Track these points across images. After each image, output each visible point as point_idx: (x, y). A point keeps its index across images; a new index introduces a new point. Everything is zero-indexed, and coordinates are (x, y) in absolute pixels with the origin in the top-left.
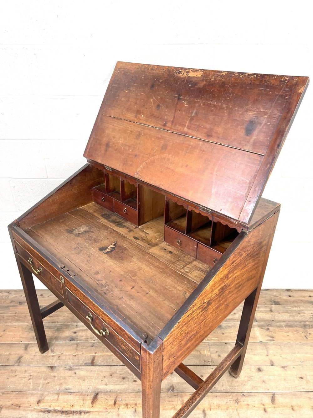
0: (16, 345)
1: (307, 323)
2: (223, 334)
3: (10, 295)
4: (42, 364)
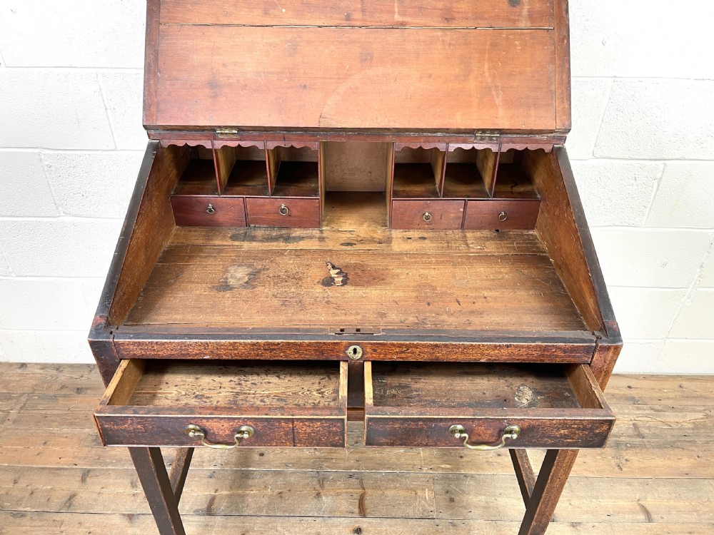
0: (66, 473)
1: (623, 439)
2: (461, 457)
3: (61, 374)
4: (113, 510)
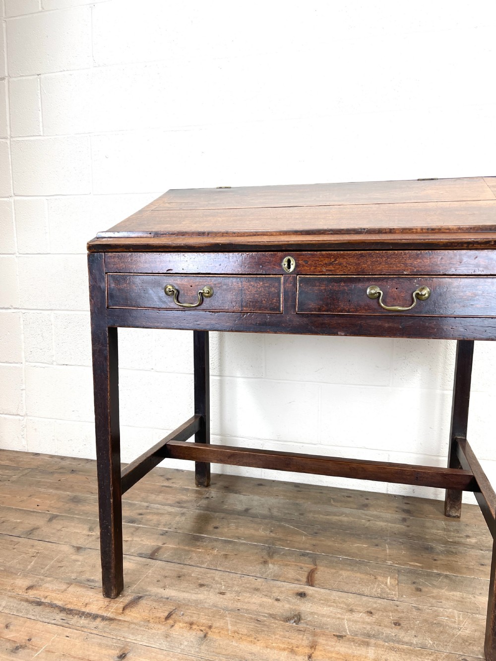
0: (38, 514)
2: (435, 560)
3: (64, 461)
4: (65, 542)
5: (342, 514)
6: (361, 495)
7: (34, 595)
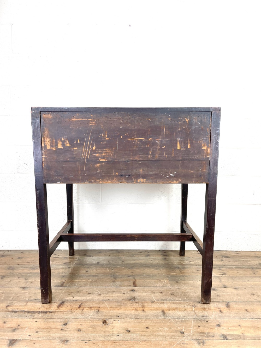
2: (181, 271)
4: (16, 286)
5: (140, 259)
6: (146, 251)
7: (11, 309)
